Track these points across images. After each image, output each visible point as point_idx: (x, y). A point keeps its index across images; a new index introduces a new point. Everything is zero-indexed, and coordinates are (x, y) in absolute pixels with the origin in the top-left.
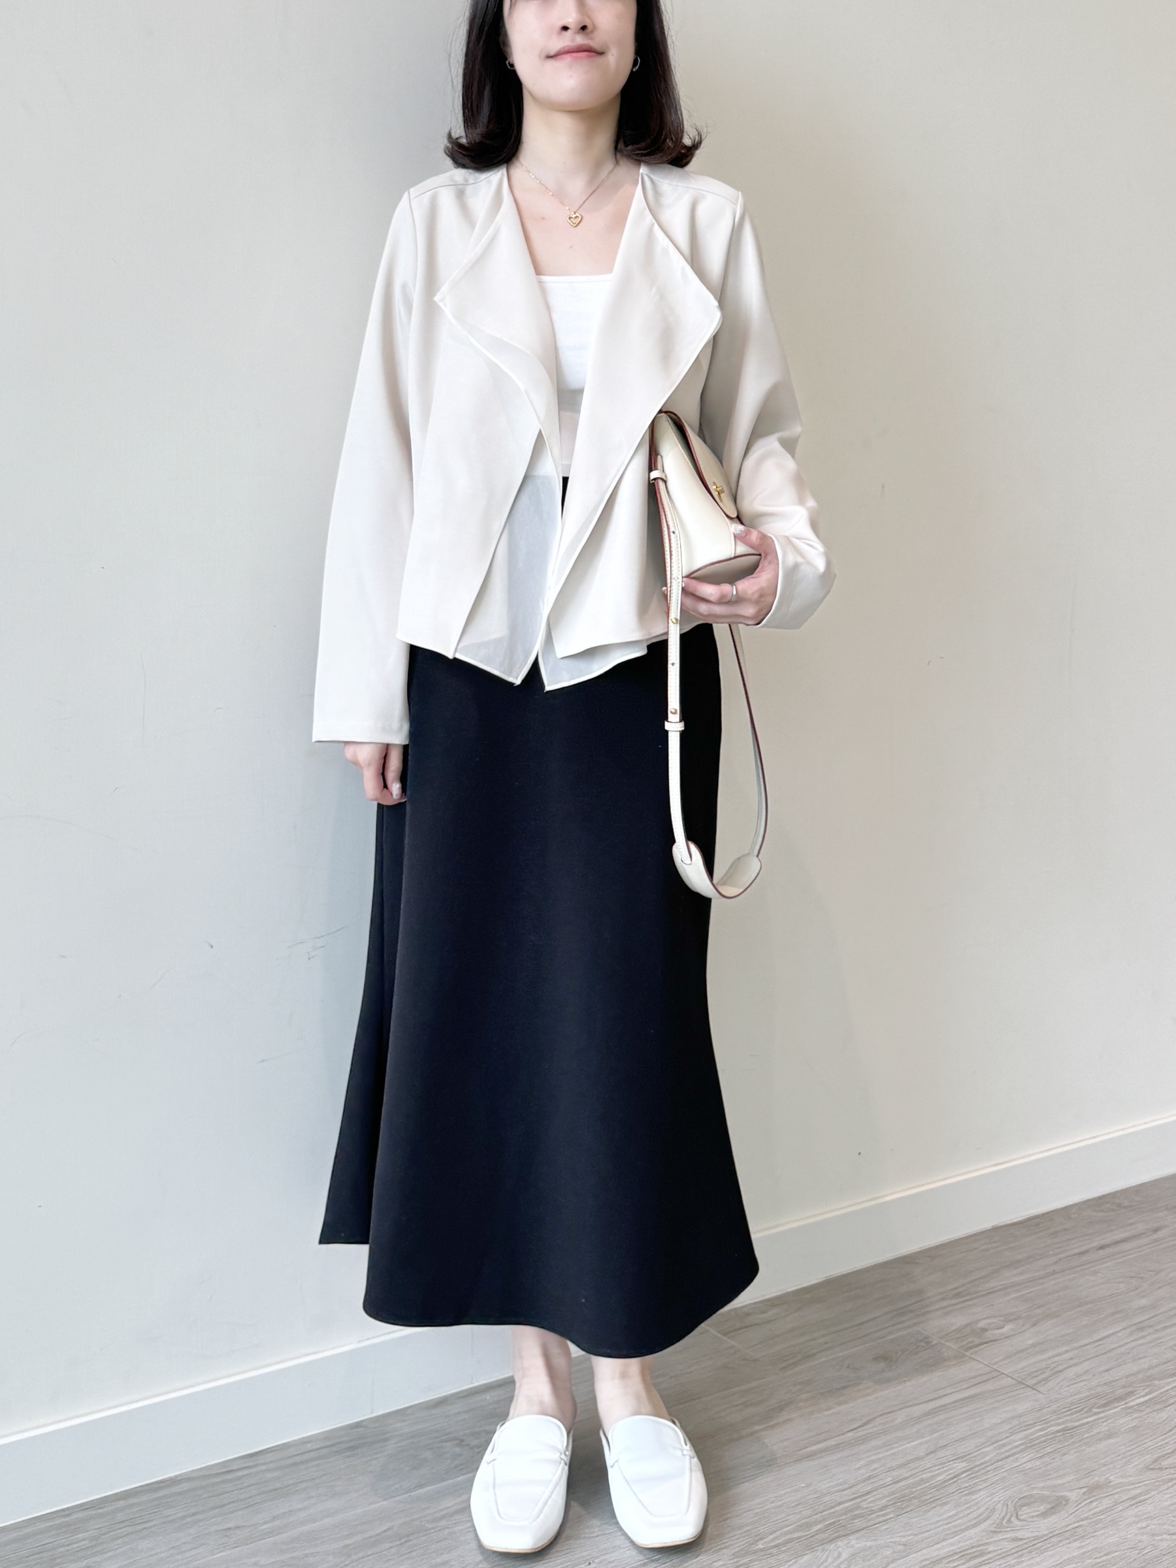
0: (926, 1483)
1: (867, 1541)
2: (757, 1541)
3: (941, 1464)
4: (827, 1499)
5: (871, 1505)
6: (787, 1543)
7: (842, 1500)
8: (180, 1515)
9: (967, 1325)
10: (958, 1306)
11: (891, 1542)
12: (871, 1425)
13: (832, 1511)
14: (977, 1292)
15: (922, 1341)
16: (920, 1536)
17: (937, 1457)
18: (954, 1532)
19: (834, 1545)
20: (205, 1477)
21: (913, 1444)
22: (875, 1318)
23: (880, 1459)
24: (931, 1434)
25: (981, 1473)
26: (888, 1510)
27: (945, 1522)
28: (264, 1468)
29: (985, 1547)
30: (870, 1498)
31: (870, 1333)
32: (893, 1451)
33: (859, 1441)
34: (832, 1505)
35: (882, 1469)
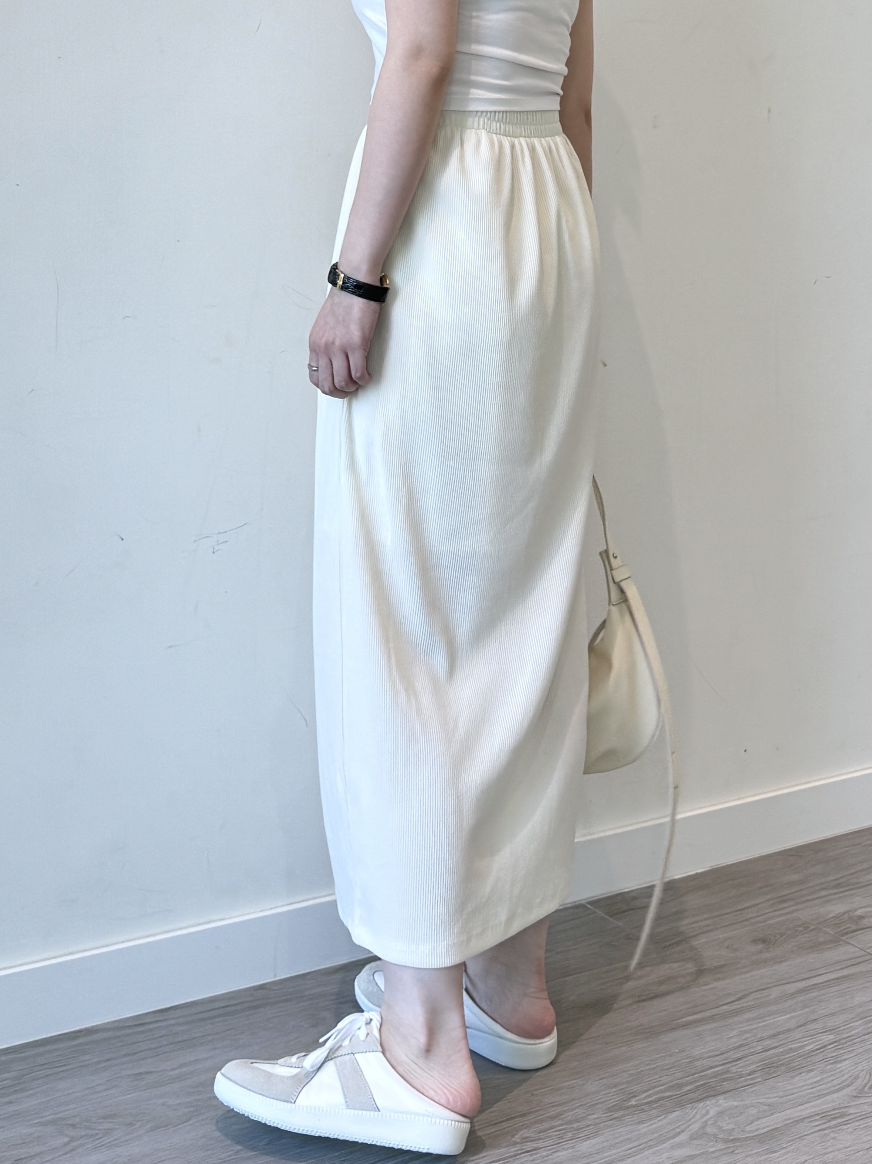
0: (794, 1052)
1: (734, 1101)
2: (630, 1098)
3: (810, 1036)
4: (698, 1063)
5: (740, 1070)
6: (658, 1101)
7: (714, 1064)
8: (95, 1060)
9: (844, 913)
10: (837, 896)
11: (758, 1103)
12: (746, 1000)
13: (702, 1074)
14: (857, 883)
15: (800, 926)
16: (785, 1098)
17: (806, 1030)
18: (819, 1096)
19: (702, 1104)
20: (119, 1028)
21: (786, 1017)
22: (757, 905)
23: (751, 1030)
24: (803, 1009)
25: (848, 1044)
26: (756, 1075)
27: (810, 1087)
28: (173, 1022)
29: (847, 1110)
30: (740, 1063)
31: (750, 918)
32: (764, 1023)
33: (733, 1013)
34: (704, 1068)
35: (754, 1038)
